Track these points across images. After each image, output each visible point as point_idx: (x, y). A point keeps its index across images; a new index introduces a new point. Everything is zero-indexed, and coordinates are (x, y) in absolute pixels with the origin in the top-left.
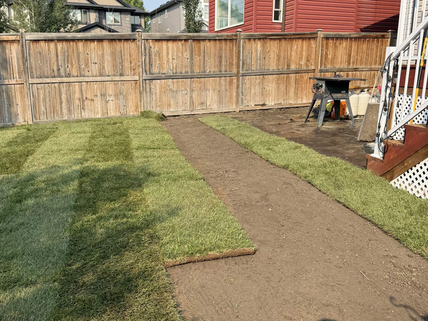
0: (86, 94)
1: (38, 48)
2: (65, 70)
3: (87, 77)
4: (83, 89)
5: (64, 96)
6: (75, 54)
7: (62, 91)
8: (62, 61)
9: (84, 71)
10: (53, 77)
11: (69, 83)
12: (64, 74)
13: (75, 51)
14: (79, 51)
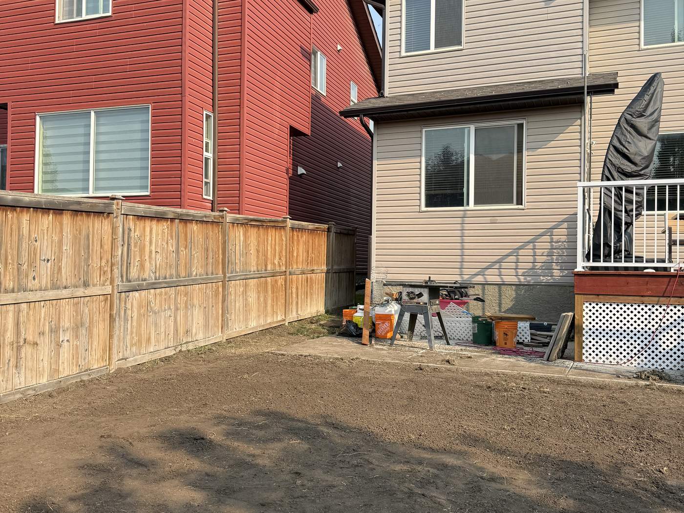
3: (30, 291)
6: (14, 239)
9: (26, 278)
13: (14, 233)
14: (21, 233)
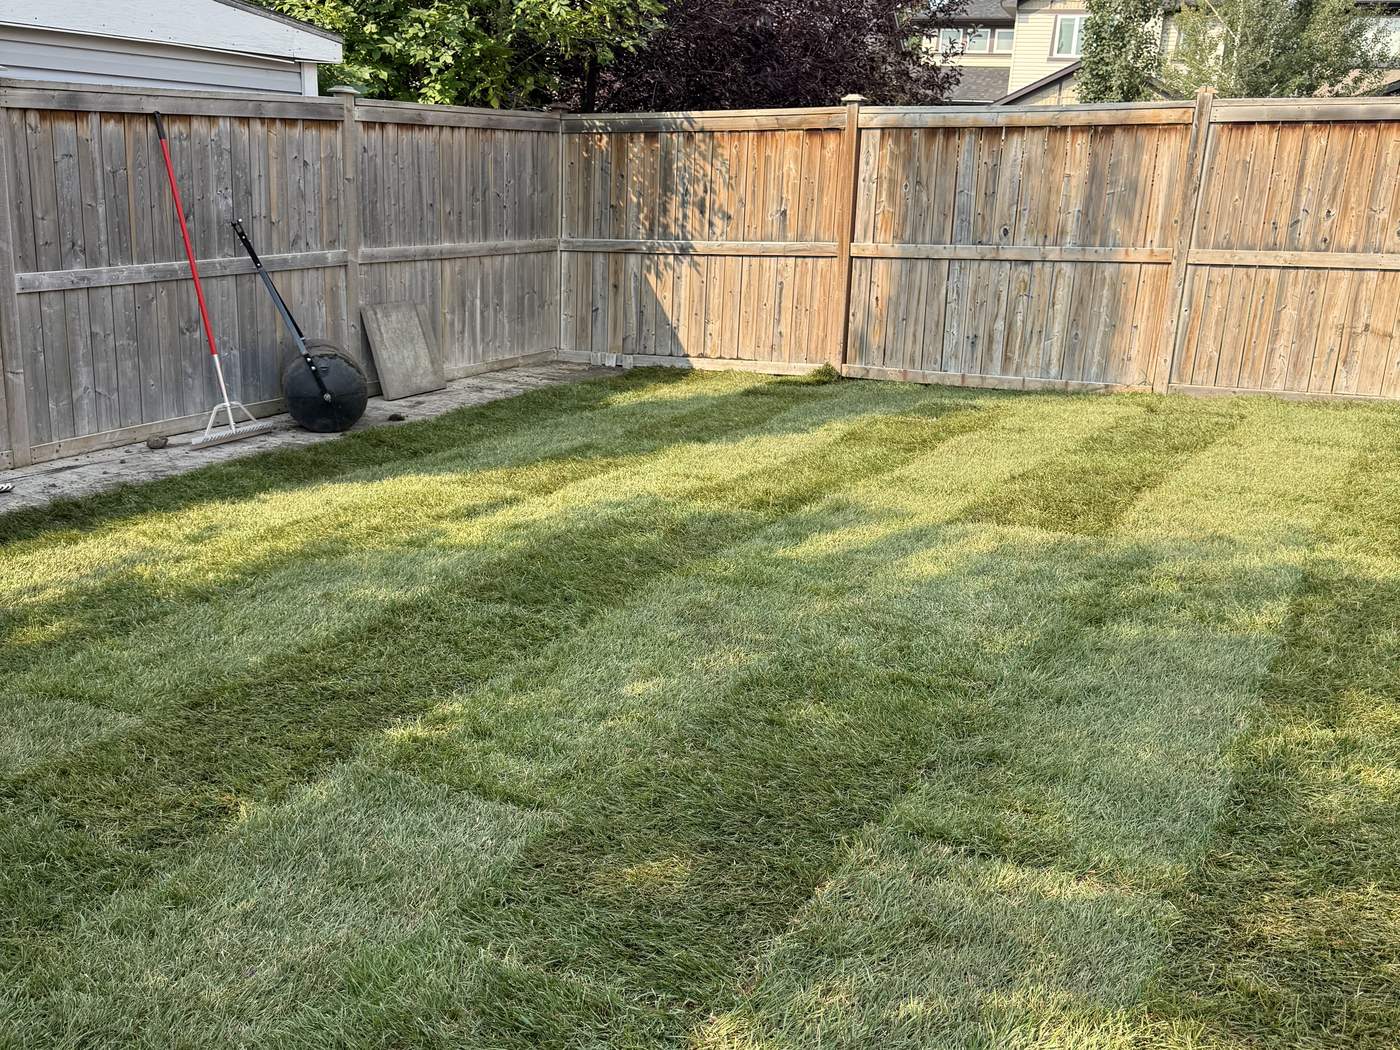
0: (1370, 312)
1: (1242, 150)
2: (1317, 225)
3: (1388, 252)
4: (1363, 294)
5: (1289, 314)
6: (1367, 170)
7: (1289, 294)
8: (1313, 193)
9: (1381, 234)
10: (1267, 248)
11: (1319, 271)
12: (1308, 239)
13: (1366, 163)
14: (1383, 161)
